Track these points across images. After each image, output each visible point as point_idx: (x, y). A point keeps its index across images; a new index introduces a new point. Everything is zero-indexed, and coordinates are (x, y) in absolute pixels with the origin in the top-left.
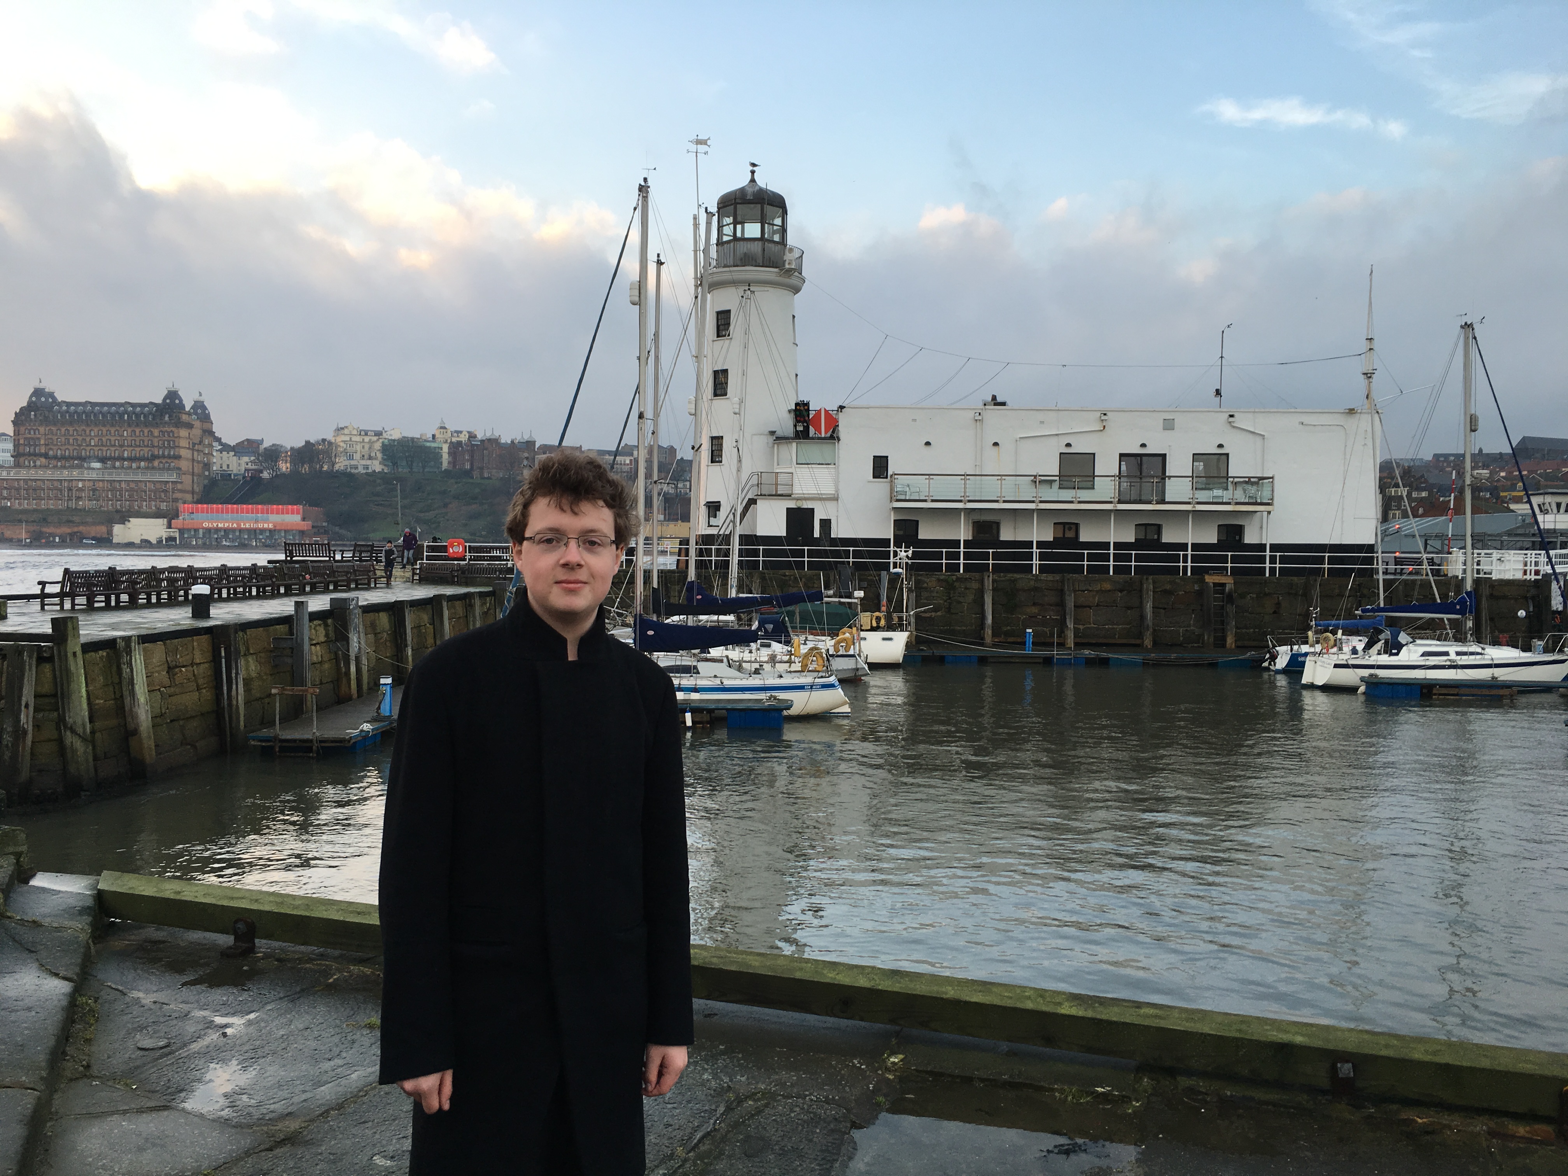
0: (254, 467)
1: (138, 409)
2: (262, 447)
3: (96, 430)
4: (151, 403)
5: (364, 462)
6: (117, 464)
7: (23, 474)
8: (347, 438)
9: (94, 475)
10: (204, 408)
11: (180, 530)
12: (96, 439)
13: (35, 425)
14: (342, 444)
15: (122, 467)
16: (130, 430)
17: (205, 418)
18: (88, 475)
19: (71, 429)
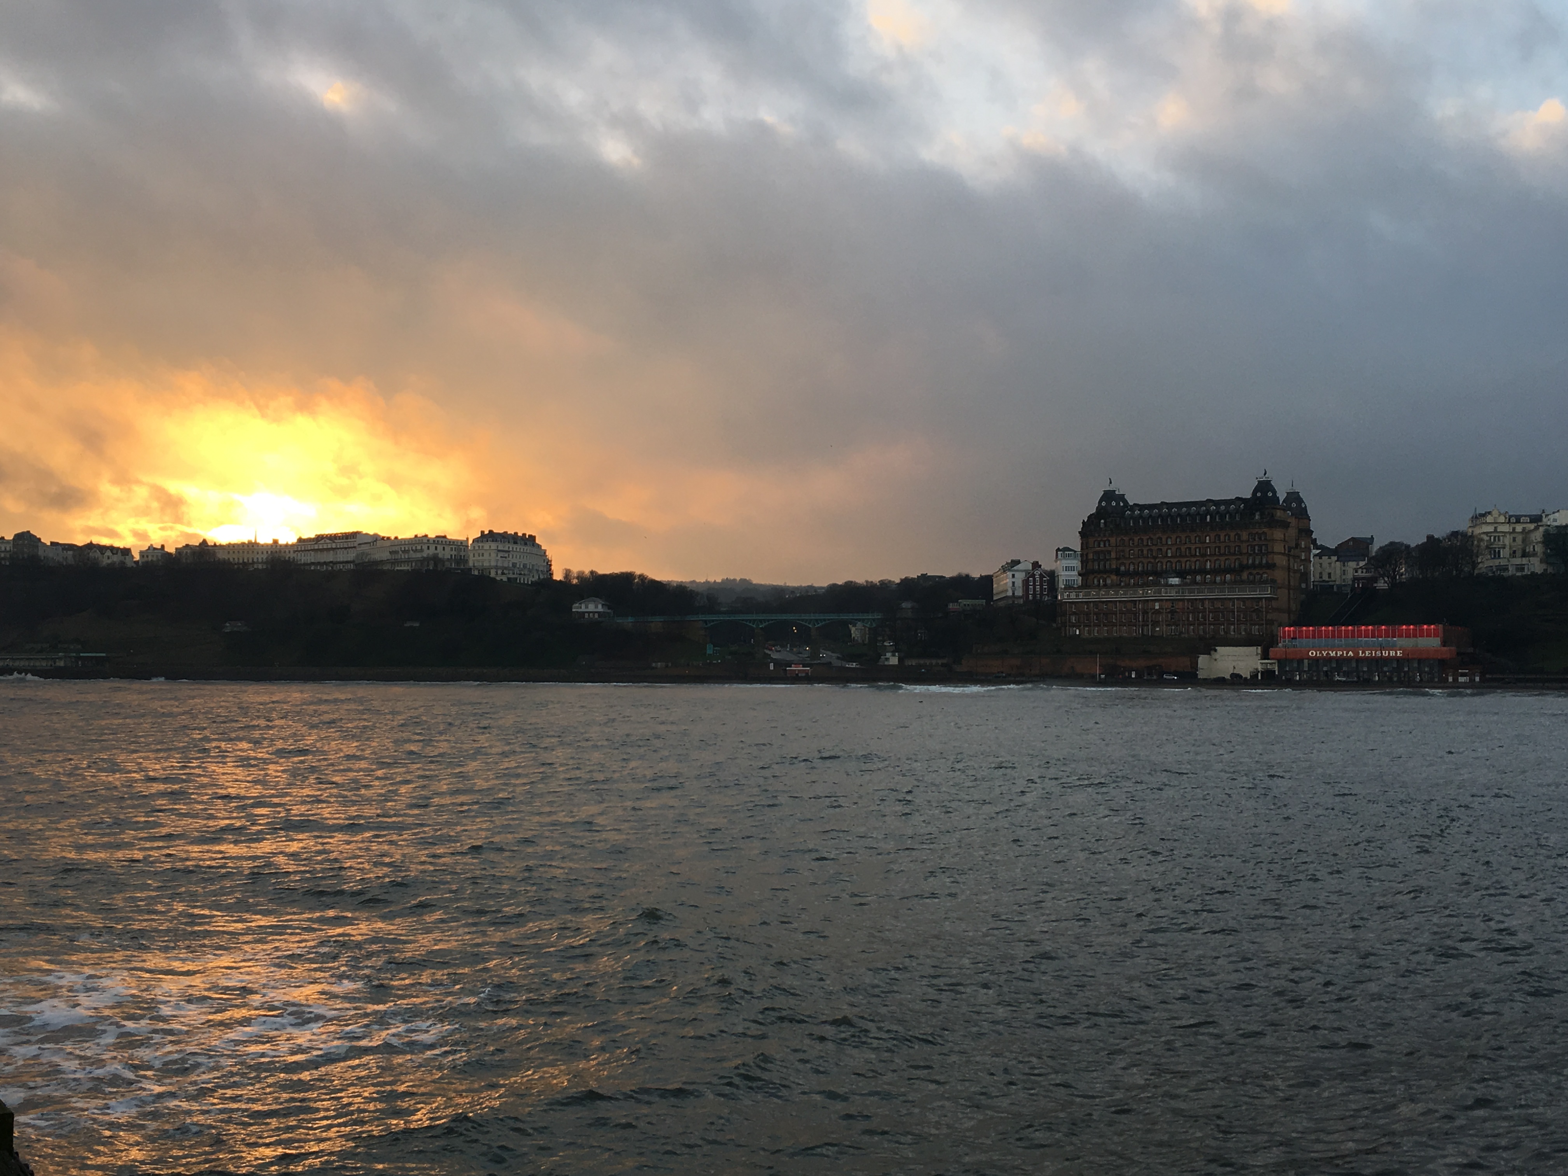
0: (1364, 575)
1: (1223, 508)
2: (1375, 548)
3: (1174, 537)
4: (1238, 499)
5: (1518, 561)
6: (1198, 578)
7: (1094, 595)
8: (1490, 529)
9: (1173, 594)
10: (1300, 500)
11: (1279, 661)
12: (1174, 549)
13: (1105, 536)
14: (1486, 538)
15: (1204, 583)
16: (1213, 535)
17: (1302, 514)
18: (1165, 594)
19: (1145, 538)
